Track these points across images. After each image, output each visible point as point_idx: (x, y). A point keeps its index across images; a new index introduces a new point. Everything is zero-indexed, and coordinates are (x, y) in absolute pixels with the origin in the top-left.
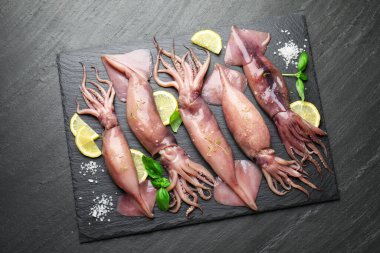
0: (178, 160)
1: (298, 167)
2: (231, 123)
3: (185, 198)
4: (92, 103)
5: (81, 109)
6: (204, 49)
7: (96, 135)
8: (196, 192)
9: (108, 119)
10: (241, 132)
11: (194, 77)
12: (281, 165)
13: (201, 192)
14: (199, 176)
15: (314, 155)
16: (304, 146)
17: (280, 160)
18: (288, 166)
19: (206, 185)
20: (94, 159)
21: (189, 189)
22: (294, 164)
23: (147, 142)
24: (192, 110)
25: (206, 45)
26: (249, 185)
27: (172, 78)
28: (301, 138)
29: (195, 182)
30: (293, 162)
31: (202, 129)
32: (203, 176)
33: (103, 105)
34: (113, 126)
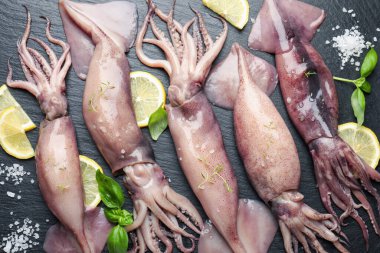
0: (151, 187)
1: (335, 226)
2: (244, 142)
3: (153, 246)
4: (32, 73)
5: (13, 78)
6: (221, 18)
7: (30, 125)
8: (172, 239)
9: (51, 104)
10: (257, 159)
11: (198, 60)
12: (309, 218)
13: (179, 240)
14: (180, 215)
15: (362, 211)
16: (349, 195)
17: (309, 211)
18: (320, 221)
19: (188, 230)
20: (21, 161)
21: (161, 233)
22: (329, 219)
23: (107, 150)
24: (186, 112)
25: (224, 12)
26: (254, 240)
27: (164, 54)
29: (173, 224)
30: (327, 215)
31: (197, 145)
32: (186, 215)
33: (49, 78)
34: (59, 116)
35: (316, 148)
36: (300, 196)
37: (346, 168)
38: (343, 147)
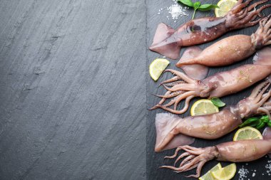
1: (265, 19)
4: (193, 164)
5: (196, 174)
7: (219, 165)
9: (210, 154)
12: (263, 31)
14: (262, 92)
15: (257, 7)
16: (250, 13)
17: (259, 31)
18: (263, 26)
19: (269, 89)
20: (237, 170)
28: (245, 14)
29: (267, 95)
30: (260, 23)
32: (262, 89)
33: (196, 155)
34: (217, 150)
35: (229, 28)
36: (253, 35)
37: (239, 13)
38: (230, 15)
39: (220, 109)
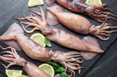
1: (107, 24)
2: (70, 27)
3: (75, 68)
5: (6, 66)
6: (36, 6)
7: (21, 72)
8: (77, 63)
11: (42, 20)
13: (78, 61)
15: (109, 15)
16: (103, 15)
17: (99, 27)
18: (103, 26)
19: (78, 57)
21: (73, 64)
22: (104, 24)
24: (51, 34)
26: (94, 45)
27: (33, 27)
28: (100, 13)
29: (74, 59)
32: (74, 55)
33: (14, 58)
35: (86, 12)
36: (93, 26)
37: (97, 10)
38: (92, 7)
39: (47, 46)
